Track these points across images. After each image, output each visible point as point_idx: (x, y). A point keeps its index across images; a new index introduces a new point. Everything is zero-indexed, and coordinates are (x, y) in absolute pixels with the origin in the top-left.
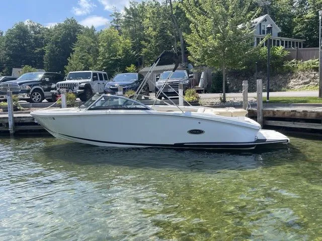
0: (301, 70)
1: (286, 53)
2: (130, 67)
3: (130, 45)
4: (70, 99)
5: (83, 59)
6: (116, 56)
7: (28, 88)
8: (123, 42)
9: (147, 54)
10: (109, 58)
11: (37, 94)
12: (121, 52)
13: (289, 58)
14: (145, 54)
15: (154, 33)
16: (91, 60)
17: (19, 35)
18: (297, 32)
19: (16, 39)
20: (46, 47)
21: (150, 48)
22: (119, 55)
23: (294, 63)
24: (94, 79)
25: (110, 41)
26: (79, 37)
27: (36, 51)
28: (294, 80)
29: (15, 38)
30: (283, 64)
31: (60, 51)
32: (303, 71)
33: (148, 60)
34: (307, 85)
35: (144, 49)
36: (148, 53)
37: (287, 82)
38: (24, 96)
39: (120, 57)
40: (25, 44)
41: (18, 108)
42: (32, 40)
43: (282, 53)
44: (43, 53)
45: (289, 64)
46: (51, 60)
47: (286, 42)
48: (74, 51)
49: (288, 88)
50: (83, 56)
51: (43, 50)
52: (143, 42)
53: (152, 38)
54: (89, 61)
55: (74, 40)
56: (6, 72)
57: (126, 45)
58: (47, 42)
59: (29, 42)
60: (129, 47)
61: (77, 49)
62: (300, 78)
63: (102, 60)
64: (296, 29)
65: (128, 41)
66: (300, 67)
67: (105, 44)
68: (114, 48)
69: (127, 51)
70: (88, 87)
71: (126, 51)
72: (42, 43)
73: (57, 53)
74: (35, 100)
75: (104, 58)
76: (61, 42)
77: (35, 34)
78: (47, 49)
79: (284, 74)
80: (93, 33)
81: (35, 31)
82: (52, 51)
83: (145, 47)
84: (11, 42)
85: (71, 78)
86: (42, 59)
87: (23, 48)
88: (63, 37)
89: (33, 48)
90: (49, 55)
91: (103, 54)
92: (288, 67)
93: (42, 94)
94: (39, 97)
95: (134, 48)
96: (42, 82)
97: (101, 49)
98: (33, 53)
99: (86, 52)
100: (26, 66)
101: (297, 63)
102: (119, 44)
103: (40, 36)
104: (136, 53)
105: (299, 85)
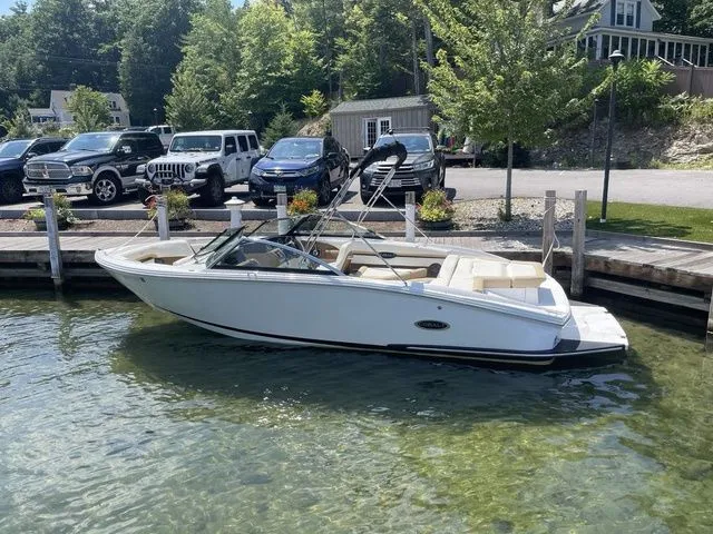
0: (698, 120)
1: (667, 77)
2: (310, 95)
3: (311, 43)
4: (177, 206)
5: (206, 73)
6: (278, 69)
7: (86, 171)
8: (293, 35)
9: (348, 68)
10: (263, 72)
11: (108, 184)
12: (289, 60)
13: (672, 89)
14: (343, 67)
15: (366, 21)
16: (223, 77)
17: (64, 13)
18: (700, 18)
19: (56, 22)
20: (123, 41)
21: (357, 53)
22: (287, 68)
23: (683, 102)
24: (228, 152)
25: (266, 33)
26: (196, 19)
27: (101, 51)
28: (681, 143)
29: (55, 19)
30: (658, 102)
31: (153, 51)
32: (701, 121)
33: (351, 81)
34: (707, 156)
35: (341, 57)
36: (352, 66)
37: (662, 147)
38: (79, 189)
39: (289, 73)
40: (76, 36)
41: (68, 220)
42: (91, 26)
43: (657, 77)
44: (116, 55)
45: (670, 104)
46: (133, 72)
47: (671, 45)
48: (185, 54)
49: (666, 161)
50: (207, 66)
51: (116, 49)
52: (340, 41)
53: (360, 31)
54: (219, 78)
55: (186, 27)
56: (37, 99)
57: (302, 44)
58: (124, 29)
59: (86, 29)
60: (308, 48)
61: (190, 50)
62: (693, 137)
63: (247, 78)
64: (697, 12)
65: (305, 33)
66: (696, 112)
67: (254, 41)
68: (276, 49)
69: (305, 56)
70: (214, 172)
71: (301, 58)
72: (112, 32)
73: (147, 56)
74: (103, 196)
75: (252, 75)
76: (157, 30)
77: (97, 10)
78: (125, 45)
79: (658, 127)
80: (226, 13)
81: (97, 4)
82: (137, 52)
83: (345, 52)
84: (46, 30)
85: (178, 148)
86: (113, 71)
87: (72, 44)
88: (159, 18)
89: (95, 43)
90: (130, 61)
91: (251, 65)
92: (668, 111)
93: (118, 183)
94: (111, 190)
95: (320, 51)
96: (117, 155)
97: (246, 53)
98: (94, 56)
99: (211, 57)
100: (80, 87)
101: (689, 103)
102: (285, 38)
103: (108, 14)
104: (324, 63)
105: (691, 154)
